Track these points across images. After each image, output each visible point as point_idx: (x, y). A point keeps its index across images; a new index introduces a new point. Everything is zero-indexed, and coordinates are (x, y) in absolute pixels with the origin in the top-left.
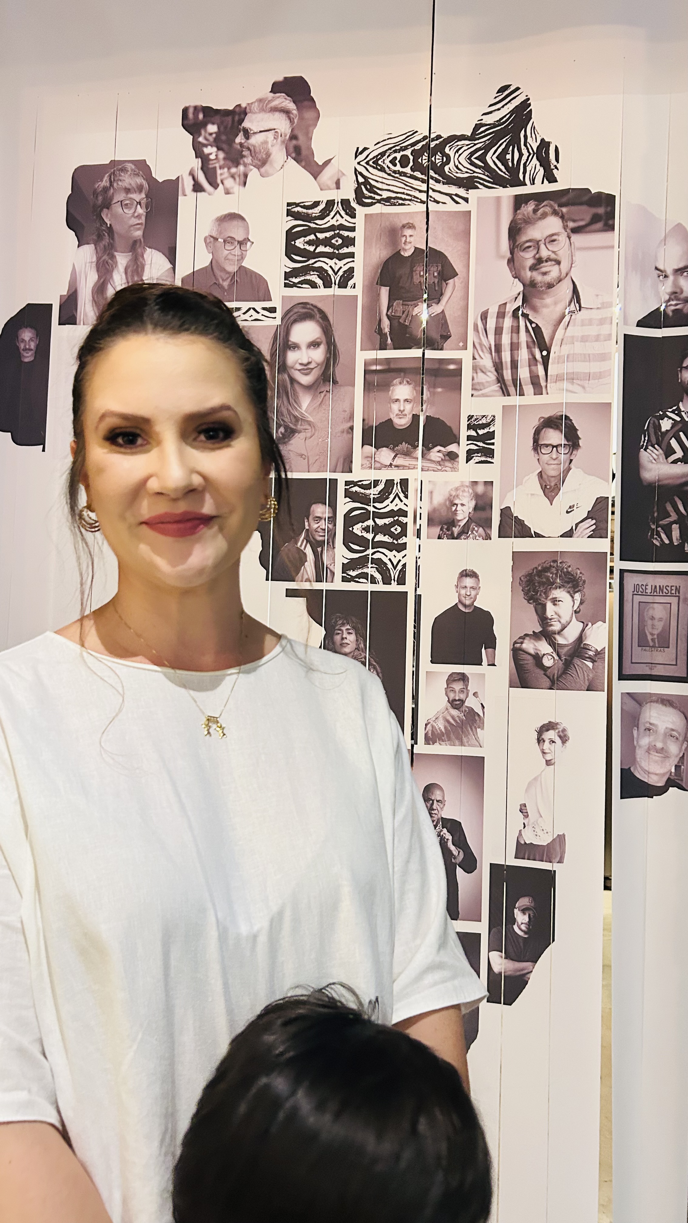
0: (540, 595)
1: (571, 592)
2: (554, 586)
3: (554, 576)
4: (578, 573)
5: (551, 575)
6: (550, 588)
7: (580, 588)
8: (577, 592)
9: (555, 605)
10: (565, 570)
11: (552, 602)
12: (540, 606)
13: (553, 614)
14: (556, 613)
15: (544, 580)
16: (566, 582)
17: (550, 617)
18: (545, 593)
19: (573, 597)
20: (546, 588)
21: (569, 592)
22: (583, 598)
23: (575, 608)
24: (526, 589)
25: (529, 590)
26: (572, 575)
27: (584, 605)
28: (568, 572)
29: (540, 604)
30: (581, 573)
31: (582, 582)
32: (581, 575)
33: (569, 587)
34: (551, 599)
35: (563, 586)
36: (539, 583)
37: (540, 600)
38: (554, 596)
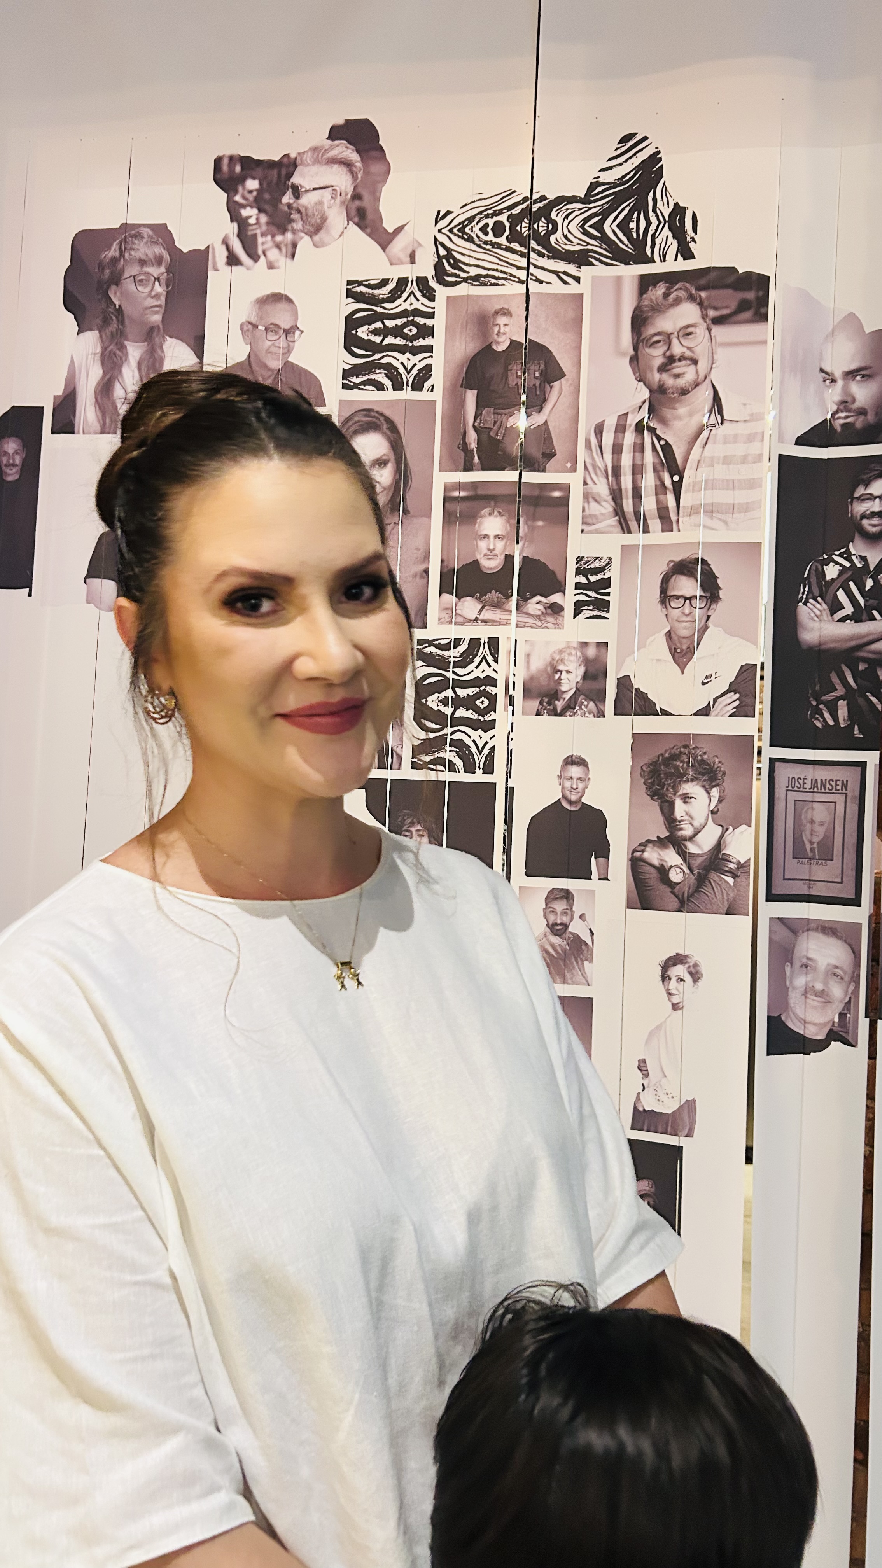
0: (667, 789)
1: (707, 787)
2: (684, 779)
3: (685, 765)
4: (717, 763)
5: (681, 765)
6: (680, 781)
7: (718, 781)
8: (715, 786)
9: (685, 802)
10: (699, 758)
11: (682, 799)
12: (667, 804)
13: (684, 814)
14: (687, 814)
15: (673, 770)
16: (700, 773)
17: (679, 818)
18: (673, 787)
19: (709, 793)
20: (675, 782)
21: (704, 787)
22: (722, 795)
23: (712, 808)
24: (650, 781)
25: (653, 784)
26: (709, 765)
27: (723, 803)
28: (703, 761)
29: (667, 801)
30: (720, 762)
31: (721, 773)
32: (720, 765)
33: (705, 780)
34: (680, 795)
35: (697, 779)
36: (665, 774)
37: (667, 796)
38: (685, 792)
